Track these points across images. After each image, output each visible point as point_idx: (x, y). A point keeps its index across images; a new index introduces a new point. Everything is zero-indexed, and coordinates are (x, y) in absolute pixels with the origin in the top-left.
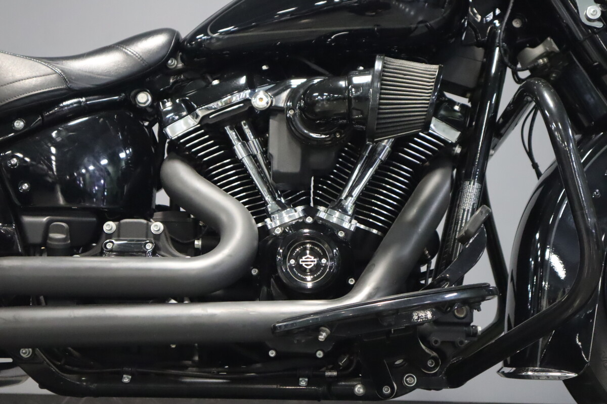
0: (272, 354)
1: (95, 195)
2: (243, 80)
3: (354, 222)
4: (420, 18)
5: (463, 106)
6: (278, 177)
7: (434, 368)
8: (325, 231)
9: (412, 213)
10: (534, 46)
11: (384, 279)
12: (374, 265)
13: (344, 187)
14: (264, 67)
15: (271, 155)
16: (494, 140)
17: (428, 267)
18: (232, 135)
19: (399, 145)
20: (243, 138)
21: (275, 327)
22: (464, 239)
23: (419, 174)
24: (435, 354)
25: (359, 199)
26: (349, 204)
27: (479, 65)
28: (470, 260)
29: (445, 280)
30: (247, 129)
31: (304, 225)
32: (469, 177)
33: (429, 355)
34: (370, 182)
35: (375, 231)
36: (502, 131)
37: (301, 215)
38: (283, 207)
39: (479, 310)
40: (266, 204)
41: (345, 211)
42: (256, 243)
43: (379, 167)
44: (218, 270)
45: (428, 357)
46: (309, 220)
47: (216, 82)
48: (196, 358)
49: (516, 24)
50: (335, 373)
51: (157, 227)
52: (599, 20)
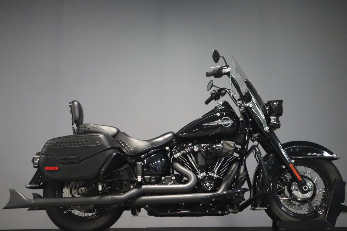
0: (201, 205)
1: (158, 170)
2: (190, 144)
3: (217, 175)
4: (230, 130)
5: (240, 149)
6: (200, 166)
7: (236, 207)
8: (211, 178)
9: (230, 173)
10: (255, 134)
11: (225, 188)
12: (222, 185)
13: (214, 168)
14: (195, 141)
15: (198, 161)
16: (247, 156)
17: (233, 185)
18: (189, 156)
19: (225, 159)
20: (191, 157)
21: (203, 198)
22: (241, 179)
23: (231, 164)
24: (236, 204)
25: (218, 170)
26: (216, 171)
27: (243, 138)
28: (243, 183)
29: (237, 188)
30: (192, 155)
31: (206, 176)
32: (242, 165)
33: (235, 204)
34: (220, 166)
35: (221, 177)
36: (249, 153)
37: (205, 174)
38: (201, 172)
39: (245, 193)
40: (197, 172)
41: (215, 173)
42: (196, 181)
43: (222, 163)
44: (189, 187)
45: (234, 205)
46: (207, 175)
47: (185, 145)
48: (183, 207)
49: (251, 129)
50: (214, 209)
51: (174, 178)
52: (268, 130)
